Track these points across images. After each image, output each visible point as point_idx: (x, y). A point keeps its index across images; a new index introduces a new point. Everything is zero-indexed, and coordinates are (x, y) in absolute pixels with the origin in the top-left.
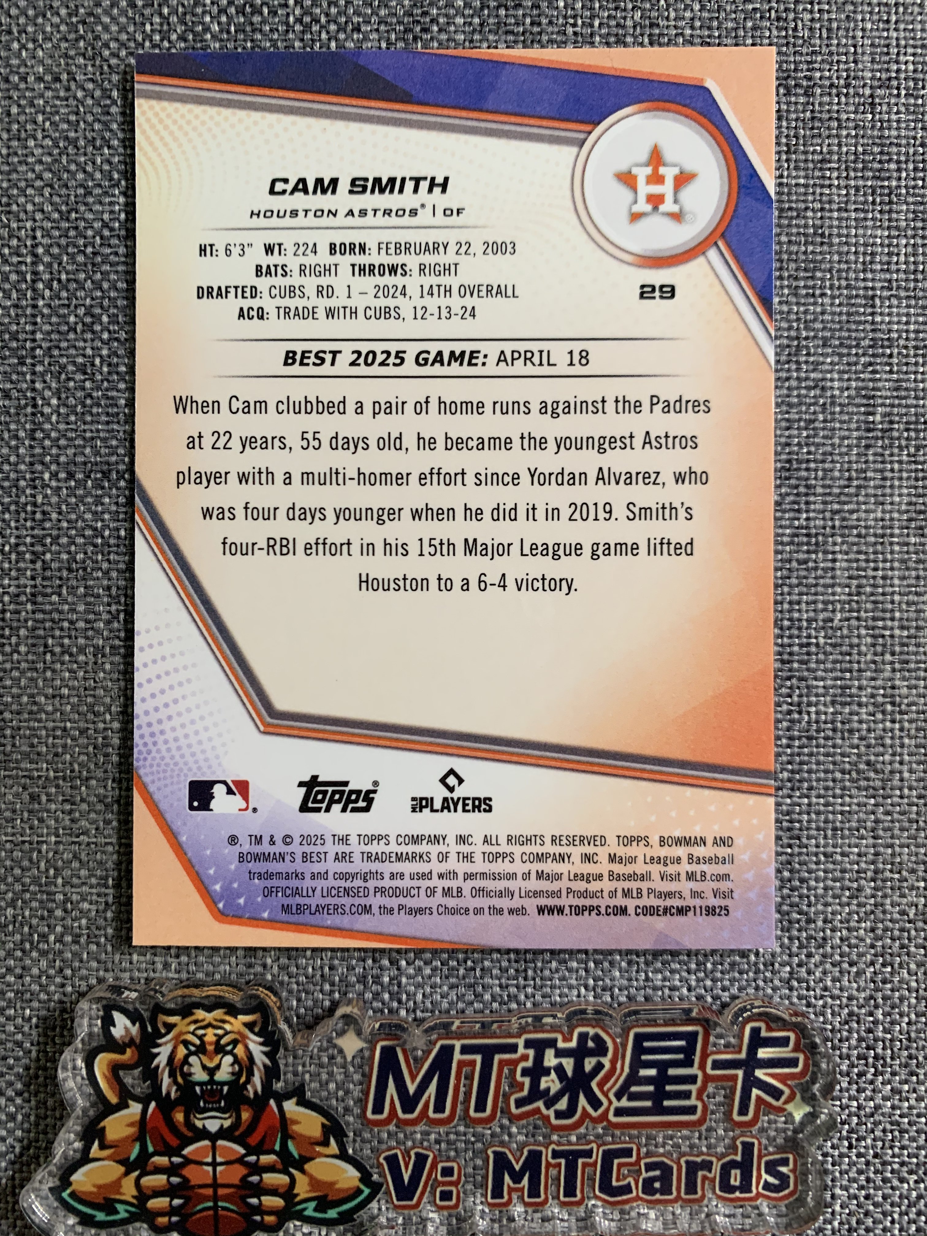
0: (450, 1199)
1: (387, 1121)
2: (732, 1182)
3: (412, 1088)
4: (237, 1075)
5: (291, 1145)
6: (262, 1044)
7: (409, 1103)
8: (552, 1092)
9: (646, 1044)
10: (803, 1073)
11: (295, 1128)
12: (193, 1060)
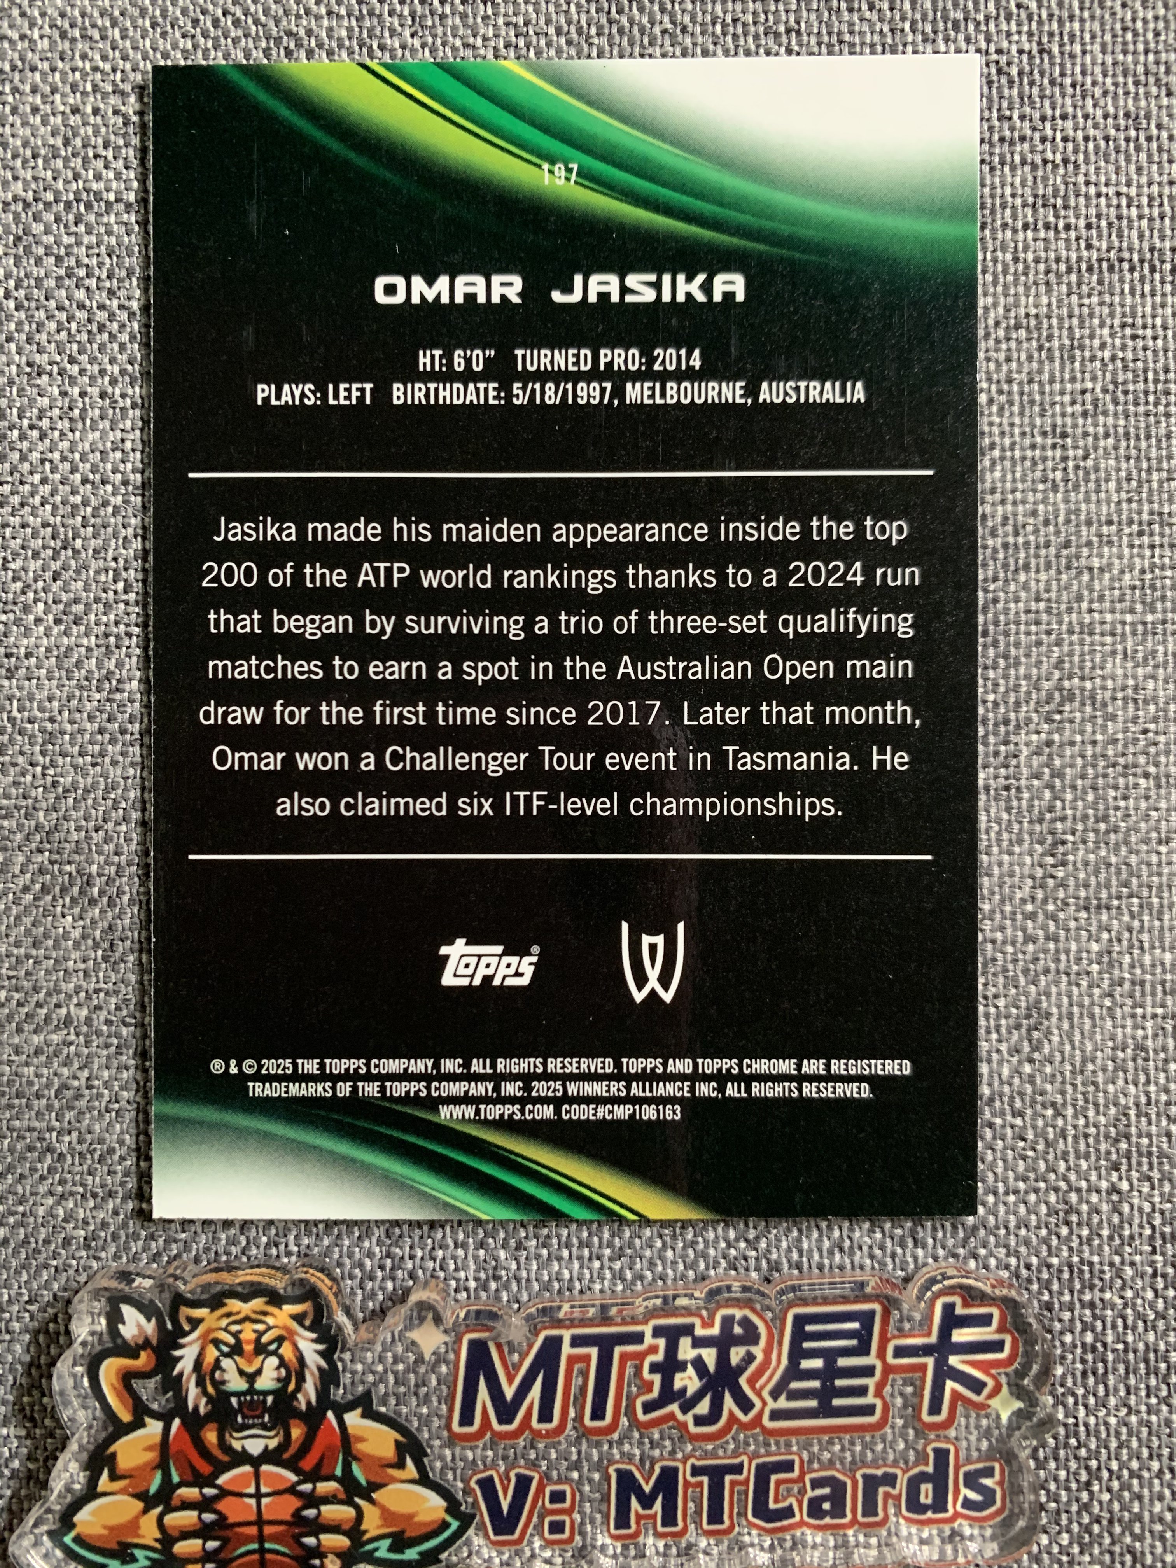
0: (562, 1531)
1: (480, 1434)
2: (923, 1500)
3: (509, 1392)
4: (286, 1381)
5: (355, 1468)
6: (315, 1341)
7: (506, 1412)
8: (689, 1393)
9: (809, 1328)
10: (1010, 1360)
11: (361, 1447)
12: (226, 1363)
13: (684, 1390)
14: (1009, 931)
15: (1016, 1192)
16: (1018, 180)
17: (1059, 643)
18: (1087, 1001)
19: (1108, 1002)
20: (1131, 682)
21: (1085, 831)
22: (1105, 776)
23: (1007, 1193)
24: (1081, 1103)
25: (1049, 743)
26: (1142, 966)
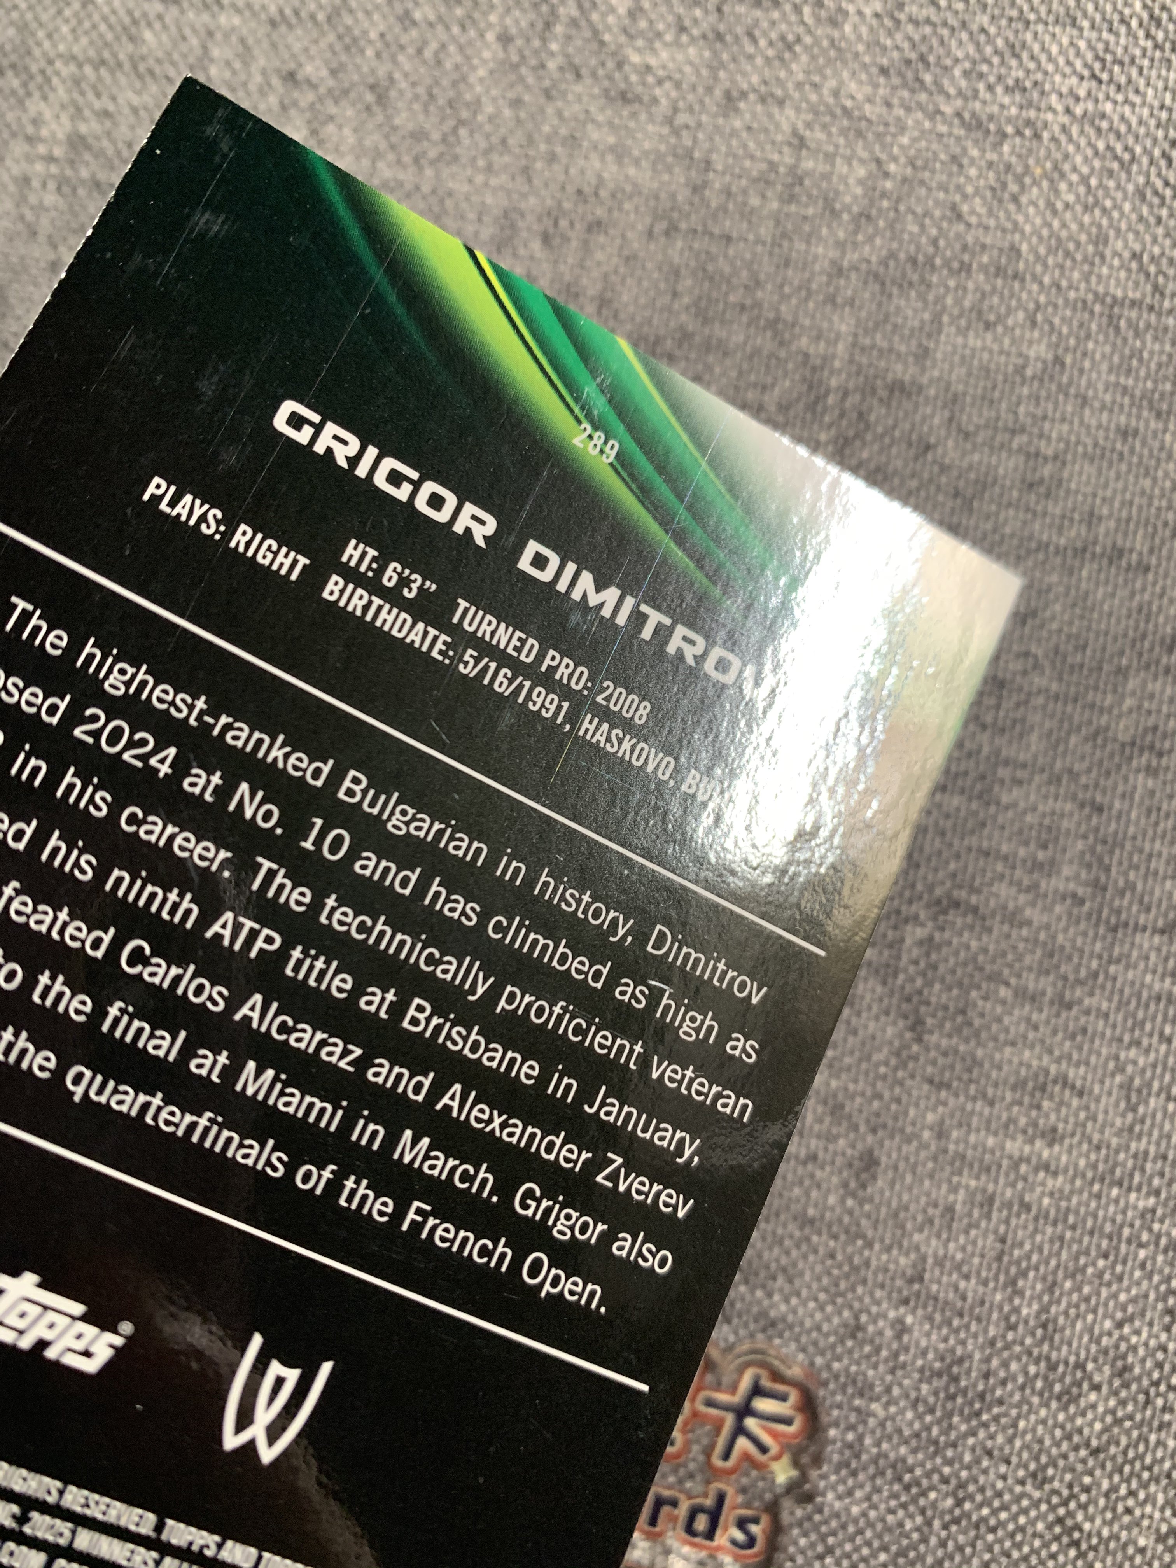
14: (861, 1086)
15: (816, 1299)
16: (1011, 464)
17: (958, 856)
18: (912, 1160)
19: (930, 1165)
20: (1011, 905)
21: (945, 1018)
22: (972, 976)
23: (808, 1300)
24: (887, 1241)
25: (931, 939)
26: (966, 1142)
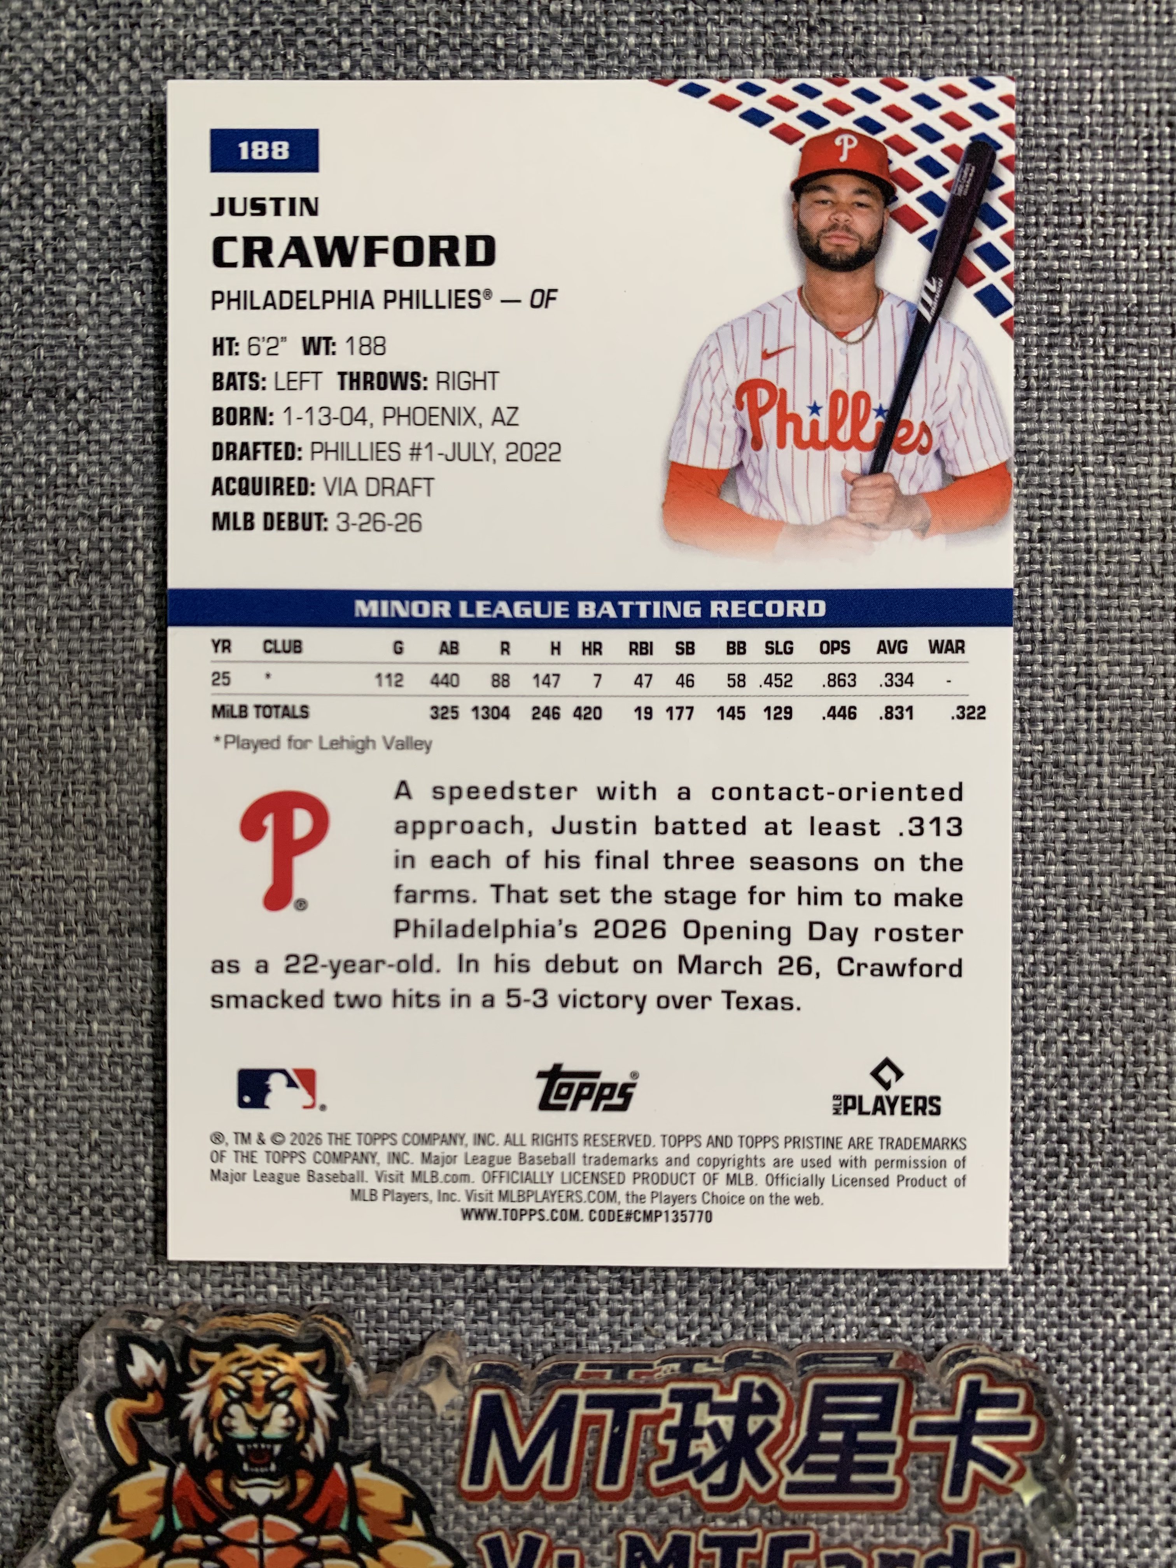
1: (488, 1494)
3: (521, 1451)
4: (292, 1430)
5: (362, 1525)
6: (326, 1390)
7: (517, 1471)
8: (705, 1460)
9: (829, 1400)
10: (1036, 1442)
11: (367, 1501)
12: (235, 1409)
13: (699, 1457)
